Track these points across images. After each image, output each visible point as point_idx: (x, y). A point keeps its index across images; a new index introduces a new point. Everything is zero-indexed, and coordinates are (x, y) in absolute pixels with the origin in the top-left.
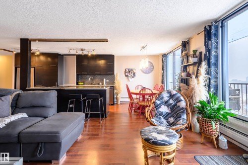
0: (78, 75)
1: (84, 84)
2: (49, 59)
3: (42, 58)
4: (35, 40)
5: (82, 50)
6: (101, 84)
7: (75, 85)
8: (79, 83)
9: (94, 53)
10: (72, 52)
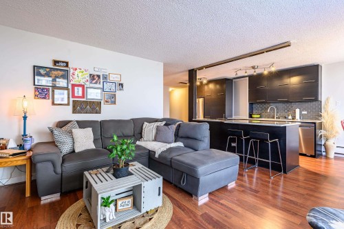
0: (251, 105)
1: (260, 117)
2: (218, 87)
3: (211, 86)
4: (201, 68)
5: (253, 68)
6: (290, 117)
7: (247, 117)
8: (253, 116)
9: (273, 69)
10: (241, 74)
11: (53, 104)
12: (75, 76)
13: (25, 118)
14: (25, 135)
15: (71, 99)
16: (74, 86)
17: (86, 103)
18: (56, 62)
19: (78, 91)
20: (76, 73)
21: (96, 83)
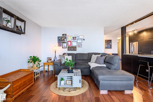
4: (128, 25)
11: (63, 48)
12: (68, 38)
13: (55, 52)
14: (55, 57)
15: (67, 46)
16: (68, 41)
17: (72, 47)
18: (63, 35)
19: (69, 43)
20: (69, 37)
21: (75, 40)
